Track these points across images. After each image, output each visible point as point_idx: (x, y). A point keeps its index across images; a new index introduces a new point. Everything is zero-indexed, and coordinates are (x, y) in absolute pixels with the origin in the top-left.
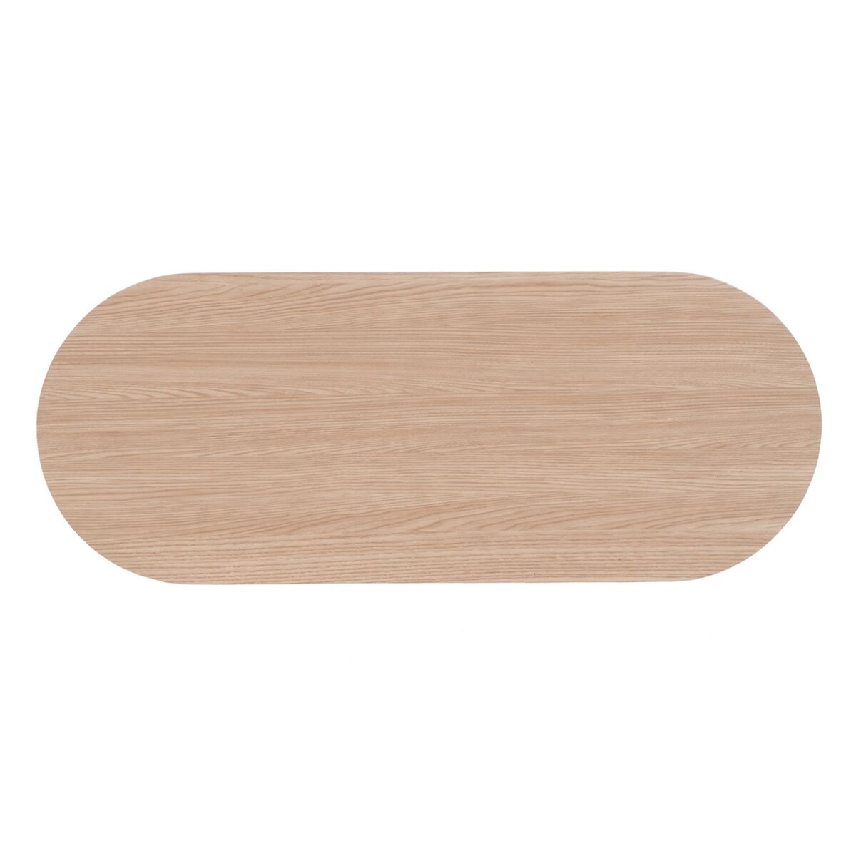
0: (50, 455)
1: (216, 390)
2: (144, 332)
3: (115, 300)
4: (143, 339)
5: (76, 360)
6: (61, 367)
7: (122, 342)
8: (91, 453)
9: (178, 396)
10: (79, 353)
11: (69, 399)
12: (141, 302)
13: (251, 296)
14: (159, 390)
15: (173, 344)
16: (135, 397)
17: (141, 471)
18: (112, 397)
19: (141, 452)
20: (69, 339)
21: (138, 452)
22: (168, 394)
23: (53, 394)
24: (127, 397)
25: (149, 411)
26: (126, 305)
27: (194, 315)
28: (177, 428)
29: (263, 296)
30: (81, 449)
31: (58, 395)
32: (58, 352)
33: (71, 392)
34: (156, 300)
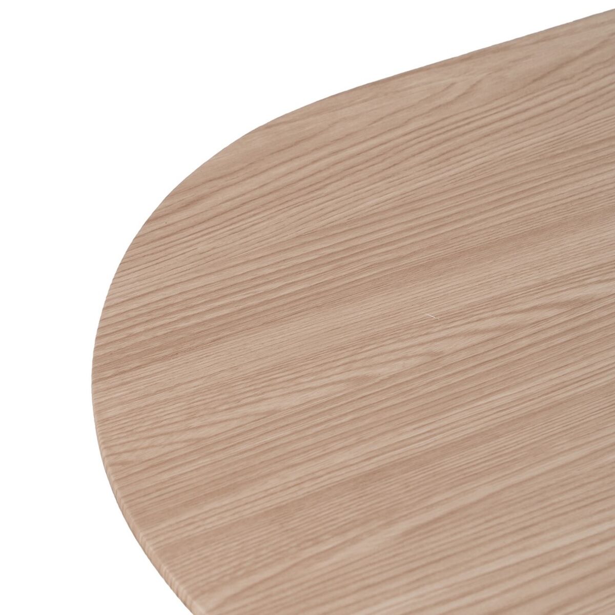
0: (229, 591)
1: (600, 282)
2: (313, 233)
3: (189, 197)
4: (318, 246)
5: (160, 348)
6: (128, 377)
7: (267, 271)
8: (355, 541)
9: (509, 329)
10: (160, 333)
11: (199, 440)
12: (263, 178)
13: (535, 81)
14: (443, 334)
15: (412, 228)
16: (385, 371)
17: (535, 530)
18: (324, 392)
19: (498, 487)
20: (112, 312)
21: (489, 490)
22: (476, 332)
23: (147, 443)
24: (365, 378)
25: (449, 387)
26: (220, 197)
27: (418, 159)
28: (561, 396)
29: (567, 71)
30: (316, 541)
31: (161, 440)
32: (97, 348)
33: (196, 423)
34: (296, 164)
